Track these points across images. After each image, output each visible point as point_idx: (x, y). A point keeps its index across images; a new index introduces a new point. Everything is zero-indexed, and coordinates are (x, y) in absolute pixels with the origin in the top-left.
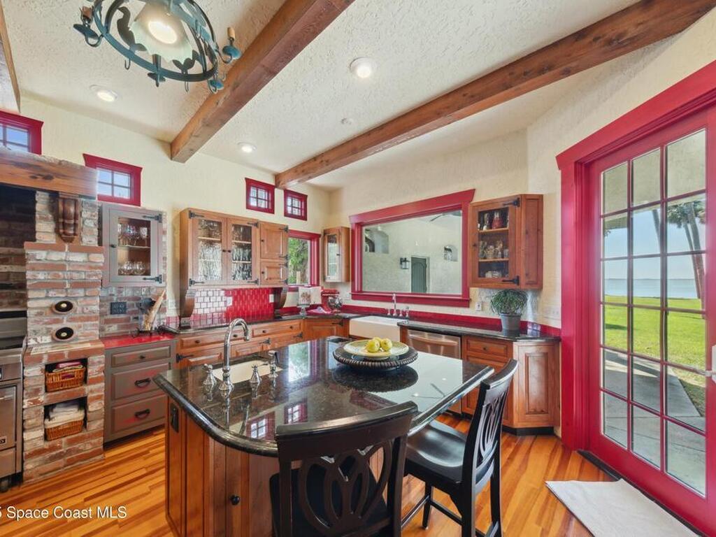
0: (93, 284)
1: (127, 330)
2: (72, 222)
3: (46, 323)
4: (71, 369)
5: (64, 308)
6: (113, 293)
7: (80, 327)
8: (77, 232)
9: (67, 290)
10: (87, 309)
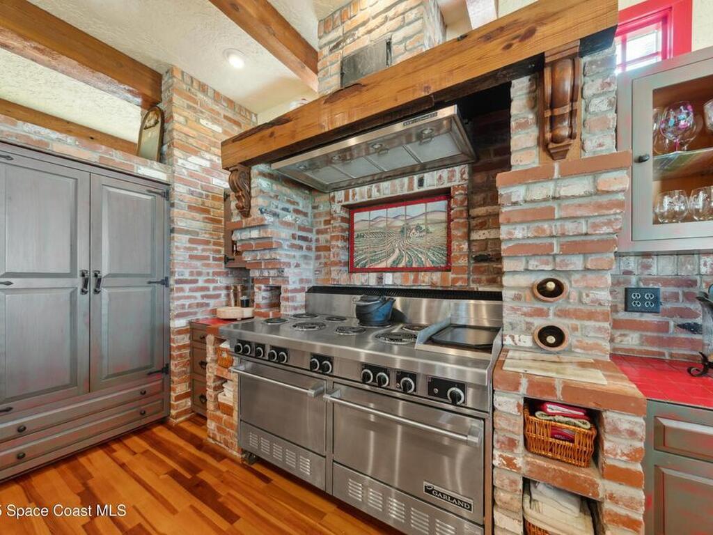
0: (604, 245)
1: (661, 350)
2: (567, 109)
3: (525, 314)
4: (566, 423)
5: (549, 291)
6: (630, 268)
7: (575, 329)
8: (576, 130)
9: (554, 256)
10: (587, 296)
